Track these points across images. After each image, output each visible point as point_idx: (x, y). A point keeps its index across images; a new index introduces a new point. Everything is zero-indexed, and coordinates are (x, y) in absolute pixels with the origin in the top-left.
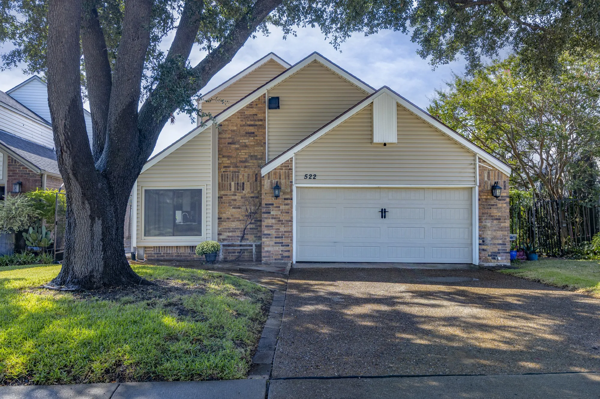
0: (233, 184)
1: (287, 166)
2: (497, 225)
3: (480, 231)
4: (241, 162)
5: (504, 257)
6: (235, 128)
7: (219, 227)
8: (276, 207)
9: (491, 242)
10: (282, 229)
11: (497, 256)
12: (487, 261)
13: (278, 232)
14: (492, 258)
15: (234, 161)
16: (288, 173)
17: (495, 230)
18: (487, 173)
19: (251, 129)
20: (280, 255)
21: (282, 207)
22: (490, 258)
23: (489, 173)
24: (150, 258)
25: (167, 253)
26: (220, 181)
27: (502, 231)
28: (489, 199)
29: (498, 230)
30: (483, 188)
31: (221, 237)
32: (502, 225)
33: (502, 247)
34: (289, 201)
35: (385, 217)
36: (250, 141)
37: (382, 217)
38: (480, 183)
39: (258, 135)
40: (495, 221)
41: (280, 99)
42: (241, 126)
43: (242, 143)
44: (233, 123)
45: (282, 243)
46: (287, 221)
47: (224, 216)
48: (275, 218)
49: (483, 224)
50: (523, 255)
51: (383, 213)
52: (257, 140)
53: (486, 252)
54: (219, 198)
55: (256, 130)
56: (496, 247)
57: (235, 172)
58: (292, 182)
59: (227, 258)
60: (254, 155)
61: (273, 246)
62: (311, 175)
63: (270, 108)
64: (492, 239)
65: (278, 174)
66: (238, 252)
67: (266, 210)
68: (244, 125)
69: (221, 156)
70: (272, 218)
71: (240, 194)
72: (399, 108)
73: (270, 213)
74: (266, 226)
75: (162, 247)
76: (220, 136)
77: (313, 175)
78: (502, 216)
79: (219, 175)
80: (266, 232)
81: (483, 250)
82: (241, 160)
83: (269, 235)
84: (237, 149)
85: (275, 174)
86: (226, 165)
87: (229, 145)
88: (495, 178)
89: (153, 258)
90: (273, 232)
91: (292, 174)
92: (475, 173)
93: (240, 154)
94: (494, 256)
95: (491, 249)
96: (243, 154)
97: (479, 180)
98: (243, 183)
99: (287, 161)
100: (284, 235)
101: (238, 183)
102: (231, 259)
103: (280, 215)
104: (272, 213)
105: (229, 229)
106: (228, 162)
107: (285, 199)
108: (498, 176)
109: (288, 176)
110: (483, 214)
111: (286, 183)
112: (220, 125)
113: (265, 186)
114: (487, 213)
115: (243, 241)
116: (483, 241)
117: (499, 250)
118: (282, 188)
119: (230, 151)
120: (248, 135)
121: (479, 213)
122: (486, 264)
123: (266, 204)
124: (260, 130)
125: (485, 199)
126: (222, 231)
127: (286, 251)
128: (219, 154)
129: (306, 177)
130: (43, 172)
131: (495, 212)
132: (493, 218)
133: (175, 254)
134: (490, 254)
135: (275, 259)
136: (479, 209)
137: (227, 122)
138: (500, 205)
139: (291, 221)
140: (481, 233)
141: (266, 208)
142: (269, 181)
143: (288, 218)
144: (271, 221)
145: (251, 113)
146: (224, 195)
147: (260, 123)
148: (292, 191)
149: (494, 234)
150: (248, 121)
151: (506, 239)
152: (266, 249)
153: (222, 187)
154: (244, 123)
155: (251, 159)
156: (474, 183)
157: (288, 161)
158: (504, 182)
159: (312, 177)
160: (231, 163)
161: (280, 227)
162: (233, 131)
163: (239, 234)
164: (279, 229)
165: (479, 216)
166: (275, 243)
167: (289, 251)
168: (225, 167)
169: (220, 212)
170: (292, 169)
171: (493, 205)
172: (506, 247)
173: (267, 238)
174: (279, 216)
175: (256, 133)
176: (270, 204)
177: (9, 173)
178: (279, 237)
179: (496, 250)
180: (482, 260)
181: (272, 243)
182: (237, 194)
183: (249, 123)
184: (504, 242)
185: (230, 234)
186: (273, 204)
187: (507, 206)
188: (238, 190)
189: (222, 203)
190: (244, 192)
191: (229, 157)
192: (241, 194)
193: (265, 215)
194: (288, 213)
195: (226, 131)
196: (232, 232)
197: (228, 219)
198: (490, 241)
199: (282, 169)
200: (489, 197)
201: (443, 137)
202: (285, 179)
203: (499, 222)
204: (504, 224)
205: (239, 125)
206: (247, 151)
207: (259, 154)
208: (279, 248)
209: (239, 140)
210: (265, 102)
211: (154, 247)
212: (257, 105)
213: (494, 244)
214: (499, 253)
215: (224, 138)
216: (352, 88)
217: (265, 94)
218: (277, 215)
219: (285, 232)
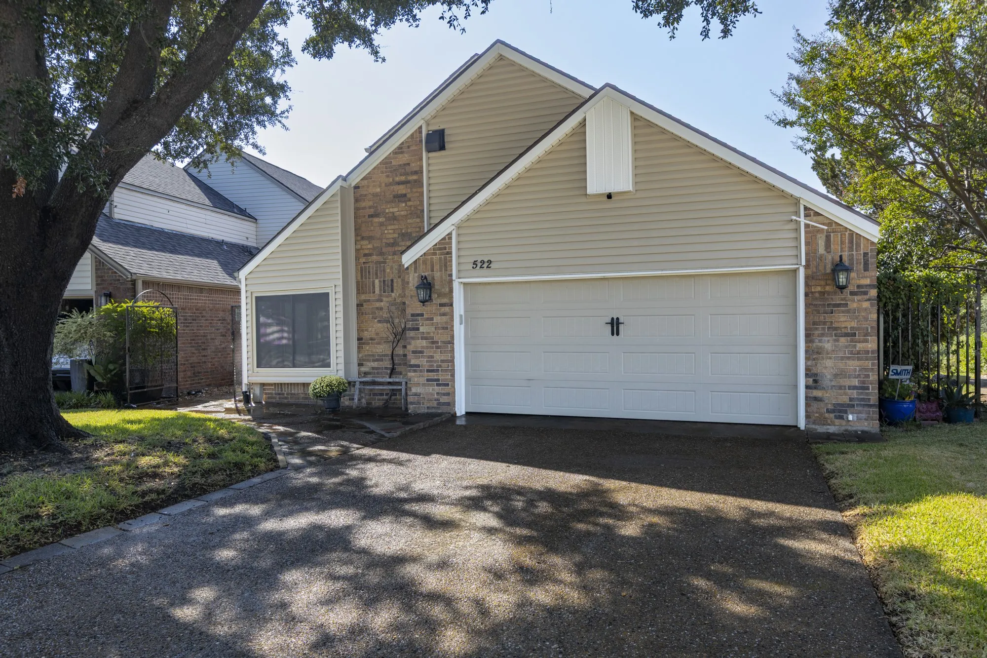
0: (377, 281)
1: (443, 247)
2: (846, 347)
3: (807, 359)
4: (388, 245)
5: (864, 416)
6: (378, 190)
7: (359, 352)
8: (428, 319)
9: (833, 383)
10: (438, 357)
11: (846, 412)
12: (824, 422)
13: (431, 361)
14: (836, 417)
15: (377, 244)
16: (445, 259)
17: (842, 358)
18: (824, 237)
19: (401, 189)
20: (435, 400)
21: (437, 319)
22: (832, 415)
23: (828, 238)
24: (270, 400)
25: (292, 394)
26: (359, 278)
27: (859, 359)
28: (829, 293)
29: (848, 358)
30: (814, 270)
31: (363, 369)
32: (859, 346)
33: (858, 394)
34: (447, 309)
35: (618, 334)
36: (400, 210)
37: (613, 334)
38: (807, 261)
39: (412, 199)
40: (842, 339)
41: (446, 132)
42: (386, 185)
43: (387, 213)
44: (374, 181)
45: (438, 380)
46: (444, 342)
47: (366, 335)
48: (426, 338)
49: (814, 345)
50: (937, 411)
51: (615, 326)
52: (411, 206)
53: (822, 404)
54: (358, 305)
55: (409, 190)
56: (846, 394)
57: (380, 263)
58: (451, 275)
59: (371, 403)
60: (407, 233)
61: (424, 385)
62: (483, 262)
63: (429, 151)
64: (836, 376)
65: (429, 263)
66: (387, 394)
67: (412, 324)
68: (390, 184)
69: (359, 238)
70: (422, 338)
71: (387, 299)
72: (638, 123)
73: (418, 329)
74: (414, 352)
75: (285, 384)
76: (358, 205)
77: (486, 260)
78: (858, 329)
79: (357, 269)
80: (413, 362)
81: (816, 399)
82: (388, 242)
83: (418, 366)
84: (381, 224)
85: (425, 262)
86: (367, 252)
87: (371, 219)
88: (842, 248)
89: (274, 400)
90: (423, 362)
91: (451, 261)
92: (797, 239)
93: (386, 232)
94: (840, 411)
95: (831, 397)
96: (390, 231)
97: (806, 254)
98: (392, 281)
99: (442, 239)
100: (440, 366)
101: (384, 281)
102: (377, 404)
103: (434, 333)
104: (422, 329)
105: (373, 356)
106: (369, 246)
107: (442, 305)
108: (851, 242)
109: (446, 266)
110: (814, 323)
111: (441, 277)
112: (356, 187)
113: (411, 285)
114: (825, 323)
115: (394, 376)
116: (815, 381)
117: (851, 399)
118: (437, 287)
119: (372, 228)
120: (397, 200)
121: (807, 322)
122: (821, 429)
123: (413, 315)
124: (414, 190)
125: (820, 292)
126: (364, 360)
127: (444, 394)
128: (357, 235)
129: (475, 266)
130: (134, 277)
131: (843, 321)
132: (838, 332)
133: (302, 396)
134: (830, 407)
135: (428, 407)
136: (807, 313)
137: (366, 182)
138: (855, 305)
139: (451, 342)
140: (809, 363)
141: (413, 321)
142: (417, 275)
143: (446, 338)
144: (421, 344)
145: (401, 163)
146: (365, 301)
147: (415, 177)
148: (451, 291)
149: (841, 365)
150: (397, 176)
151: (868, 376)
152: (414, 390)
153: (362, 288)
154: (391, 180)
155: (403, 240)
156: (795, 261)
157: (444, 239)
158: (865, 254)
159: (485, 265)
160: (374, 248)
161: (435, 352)
162: (375, 195)
163: (387, 364)
164: (432, 357)
165: (806, 329)
166: (428, 380)
167: (448, 394)
168: (365, 255)
169: (360, 330)
170: (451, 253)
171: (839, 305)
172: (867, 394)
173: (415, 371)
174: (432, 335)
175: (408, 196)
176: (418, 315)
177: (97, 281)
178: (432, 371)
179: (845, 399)
180: (811, 420)
181: (422, 380)
182: (384, 299)
183: (397, 179)
184: (863, 382)
185: (375, 364)
186: (422, 315)
187: (872, 305)
188: (384, 292)
189: (362, 314)
190: (393, 295)
191: (370, 238)
192: (390, 299)
193: (412, 334)
194: (447, 328)
195: (366, 195)
196: (377, 360)
197: (372, 339)
198: (831, 381)
199: (435, 254)
200: (828, 288)
201: (728, 172)
202: (441, 271)
203: (852, 341)
204: (864, 344)
205: (383, 185)
206: (397, 227)
207: (414, 230)
208: (433, 389)
209: (385, 209)
210: (421, 141)
211: (275, 384)
212: (409, 147)
213: (840, 388)
214: (853, 406)
215: (364, 208)
216: (566, 96)
217: (421, 127)
218: (428, 333)
219: (443, 361)
